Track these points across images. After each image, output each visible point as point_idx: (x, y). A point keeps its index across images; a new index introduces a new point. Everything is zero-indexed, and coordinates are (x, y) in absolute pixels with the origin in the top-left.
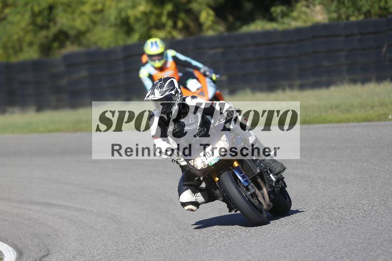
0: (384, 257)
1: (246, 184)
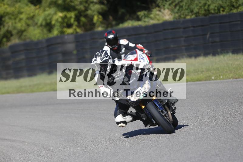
1: (161, 109)
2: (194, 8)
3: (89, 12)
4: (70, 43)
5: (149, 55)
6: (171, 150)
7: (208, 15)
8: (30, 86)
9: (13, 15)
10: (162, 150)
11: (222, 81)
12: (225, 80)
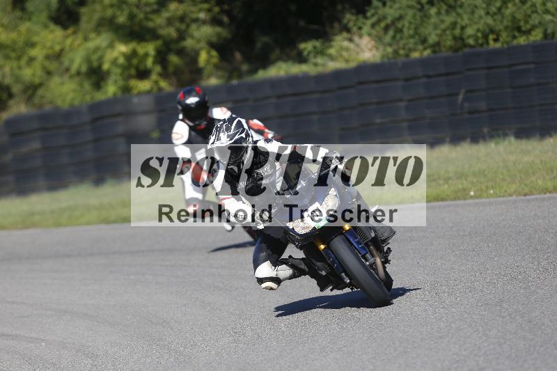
1: (363, 252)
2: (430, 34)
3: (189, 43)
4: (144, 113)
6: (374, 358)
7: (460, 48)
8: (52, 212)
9: (14, 50)
10: (354, 358)
11: (492, 200)
12: (501, 199)
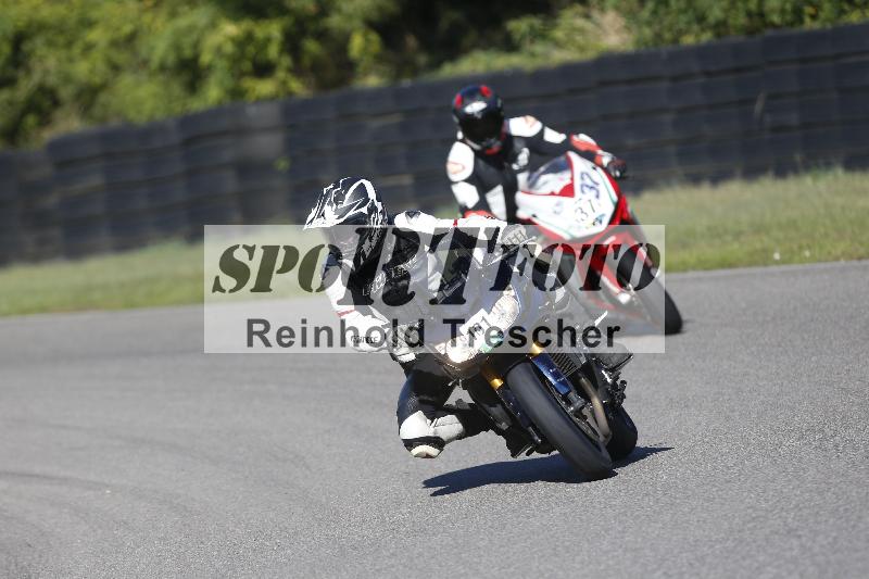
0: (775, 571)
1: (563, 390)
2: (711, 7)
3: (334, 21)
4: (264, 130)
5: (618, 174)
7: (759, 30)
9: (61, 32)
